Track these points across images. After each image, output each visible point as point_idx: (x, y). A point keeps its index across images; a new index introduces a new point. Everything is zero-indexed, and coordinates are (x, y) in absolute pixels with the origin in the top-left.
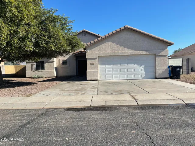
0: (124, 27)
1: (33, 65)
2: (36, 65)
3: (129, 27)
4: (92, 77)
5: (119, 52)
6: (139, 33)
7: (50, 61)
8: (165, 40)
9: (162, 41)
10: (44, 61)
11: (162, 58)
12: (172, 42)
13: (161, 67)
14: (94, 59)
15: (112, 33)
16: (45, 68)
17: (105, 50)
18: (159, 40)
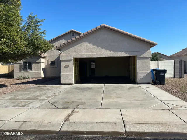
0: (101, 26)
1: (20, 65)
2: (24, 66)
3: (106, 25)
4: (67, 81)
5: (96, 53)
6: (117, 32)
7: (37, 61)
8: (146, 40)
9: (143, 41)
10: (31, 62)
11: (144, 60)
12: (155, 43)
13: (143, 70)
14: (69, 61)
15: (87, 33)
16: (33, 68)
17: (80, 51)
18: (139, 40)
